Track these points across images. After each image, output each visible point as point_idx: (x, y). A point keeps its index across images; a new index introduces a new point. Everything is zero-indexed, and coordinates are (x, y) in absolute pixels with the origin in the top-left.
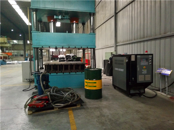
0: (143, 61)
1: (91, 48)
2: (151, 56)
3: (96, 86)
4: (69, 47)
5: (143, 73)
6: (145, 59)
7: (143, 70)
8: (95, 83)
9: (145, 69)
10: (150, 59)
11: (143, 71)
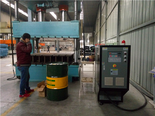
0: (112, 56)
1: (74, 38)
2: (127, 49)
3: (54, 85)
4: (49, 37)
5: (112, 73)
6: (116, 54)
7: (111, 70)
8: (54, 81)
9: (115, 68)
10: (125, 54)
11: (112, 72)
